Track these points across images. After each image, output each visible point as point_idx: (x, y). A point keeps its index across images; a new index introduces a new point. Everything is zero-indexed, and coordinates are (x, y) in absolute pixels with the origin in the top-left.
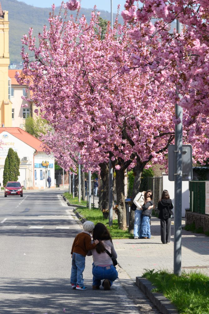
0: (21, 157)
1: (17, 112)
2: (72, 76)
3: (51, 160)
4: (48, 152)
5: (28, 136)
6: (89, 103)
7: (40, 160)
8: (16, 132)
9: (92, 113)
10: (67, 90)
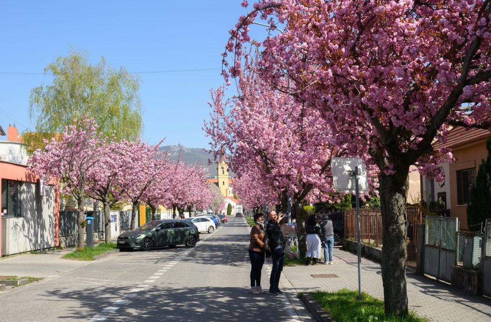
0: (232, 206)
1: (231, 192)
2: (244, 185)
3: (242, 207)
4: (240, 204)
5: (235, 199)
6: (249, 192)
7: (238, 206)
8: (231, 198)
9: (249, 195)
10: (243, 189)
